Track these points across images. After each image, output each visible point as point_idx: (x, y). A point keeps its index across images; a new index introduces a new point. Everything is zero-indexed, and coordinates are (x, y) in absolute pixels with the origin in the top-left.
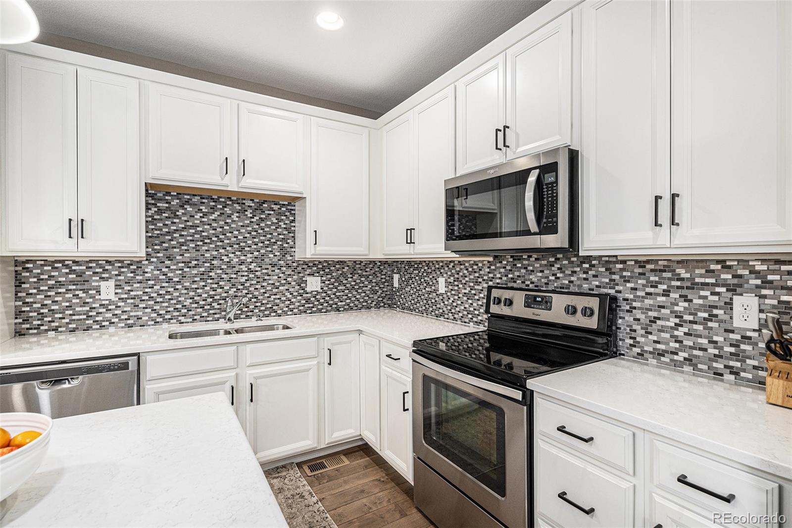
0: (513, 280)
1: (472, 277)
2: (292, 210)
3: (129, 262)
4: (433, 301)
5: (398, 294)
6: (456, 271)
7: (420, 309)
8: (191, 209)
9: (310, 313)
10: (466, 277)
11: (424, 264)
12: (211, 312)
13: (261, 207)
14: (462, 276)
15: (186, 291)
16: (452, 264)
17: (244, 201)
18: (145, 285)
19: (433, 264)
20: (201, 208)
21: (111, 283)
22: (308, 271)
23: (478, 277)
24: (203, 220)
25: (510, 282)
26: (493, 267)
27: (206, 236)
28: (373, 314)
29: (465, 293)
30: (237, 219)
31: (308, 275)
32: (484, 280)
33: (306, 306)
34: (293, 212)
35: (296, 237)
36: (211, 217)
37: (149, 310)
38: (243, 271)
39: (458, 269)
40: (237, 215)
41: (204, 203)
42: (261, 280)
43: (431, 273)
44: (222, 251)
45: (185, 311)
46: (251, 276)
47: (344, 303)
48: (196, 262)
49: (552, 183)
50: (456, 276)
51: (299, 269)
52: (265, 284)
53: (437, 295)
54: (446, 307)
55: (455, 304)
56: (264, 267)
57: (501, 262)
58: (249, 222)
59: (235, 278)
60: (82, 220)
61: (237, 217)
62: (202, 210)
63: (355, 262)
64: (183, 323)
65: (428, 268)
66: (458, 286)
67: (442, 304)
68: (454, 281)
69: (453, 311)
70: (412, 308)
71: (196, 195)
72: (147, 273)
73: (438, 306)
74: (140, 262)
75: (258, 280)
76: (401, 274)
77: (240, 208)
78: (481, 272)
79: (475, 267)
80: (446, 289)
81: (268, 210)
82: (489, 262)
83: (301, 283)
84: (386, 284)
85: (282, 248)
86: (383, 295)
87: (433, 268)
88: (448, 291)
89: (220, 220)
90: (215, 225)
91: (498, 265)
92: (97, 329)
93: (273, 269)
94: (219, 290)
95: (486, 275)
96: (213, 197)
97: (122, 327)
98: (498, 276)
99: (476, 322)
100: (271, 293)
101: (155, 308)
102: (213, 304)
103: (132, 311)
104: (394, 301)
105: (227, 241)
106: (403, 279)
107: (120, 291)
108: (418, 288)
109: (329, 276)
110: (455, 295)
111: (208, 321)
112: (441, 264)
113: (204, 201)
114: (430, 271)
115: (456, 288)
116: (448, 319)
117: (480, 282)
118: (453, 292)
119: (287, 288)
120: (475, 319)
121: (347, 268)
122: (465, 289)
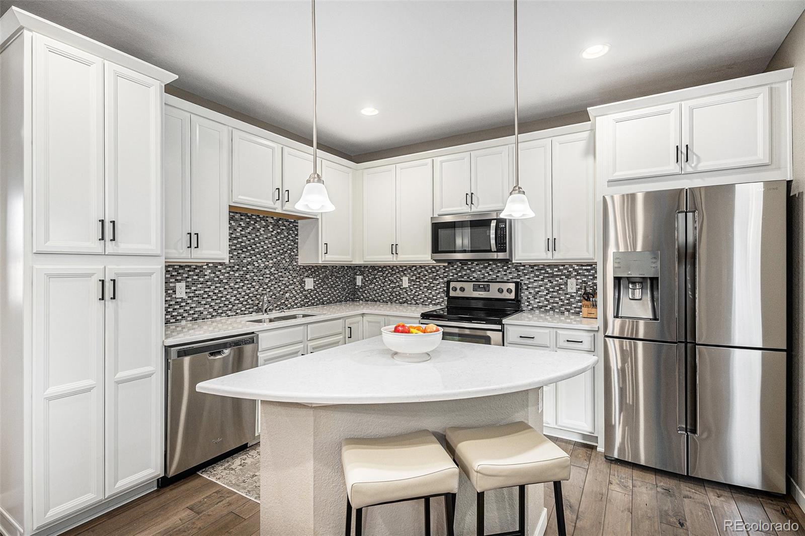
0: (462, 277)
1: (431, 276)
2: (296, 226)
3: (194, 267)
4: (397, 293)
5: (361, 290)
6: (418, 272)
7: (385, 300)
8: (234, 224)
9: (311, 305)
10: (426, 276)
11: (388, 268)
12: (247, 306)
13: (278, 224)
14: (423, 276)
15: (231, 290)
16: (414, 268)
17: (268, 219)
18: (205, 286)
19: (397, 268)
20: (241, 223)
21: (183, 284)
22: (306, 274)
23: (436, 276)
24: (242, 233)
25: (459, 278)
26: (447, 269)
27: (244, 246)
28: (343, 306)
29: (425, 286)
30: (263, 233)
31: (306, 276)
32: (440, 277)
33: (305, 301)
34: (297, 228)
35: (299, 247)
36: (247, 231)
37: (207, 306)
38: (267, 274)
39: (419, 271)
40: (263, 229)
41: (242, 219)
42: (278, 281)
43: (395, 274)
44: (254, 258)
45: (230, 306)
46: (272, 278)
47: (327, 298)
48: (238, 267)
49: (503, 228)
50: (418, 275)
51: (301, 272)
52: (280, 284)
53: (401, 289)
54: (409, 297)
55: (417, 294)
56: (280, 270)
57: (453, 266)
58: (270, 235)
59: (262, 280)
60: (197, 234)
61: (263, 231)
62: (241, 225)
63: (333, 266)
64: (229, 316)
65: (393, 271)
67: (406, 295)
68: (416, 279)
69: (415, 298)
70: (376, 299)
71: (237, 213)
72: (206, 275)
73: (402, 296)
74: (202, 266)
75: (276, 281)
76: (365, 275)
77: (265, 224)
78: (438, 273)
79: (433, 269)
80: (410, 284)
81: (282, 226)
82: (444, 266)
83: (302, 282)
84: (350, 283)
85: (290, 256)
86: (349, 292)
87: (397, 271)
88: (411, 286)
89: (253, 234)
90: (249, 237)
91: (451, 268)
92: (174, 323)
93: (285, 272)
94: (253, 289)
95: (442, 274)
96: (248, 215)
97: (191, 321)
98: (452, 274)
99: (434, 304)
100: (284, 291)
101: (212, 304)
102: (249, 301)
103: (196, 307)
104: (357, 295)
105: (257, 250)
106: (367, 279)
107: (188, 291)
108: (382, 285)
109: (318, 278)
110: (417, 288)
111: (245, 314)
112: (405, 268)
113: (242, 217)
114: (394, 272)
115: (418, 283)
116: (411, 304)
117: (438, 279)
118: (415, 286)
119: (293, 287)
120: (433, 302)
121: (328, 271)
122: (426, 283)
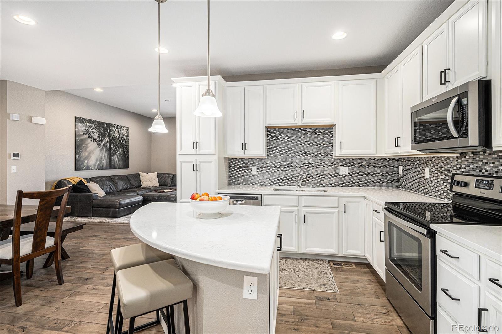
0: (473, 169)
1: (446, 167)
2: (331, 131)
3: (261, 159)
4: (422, 183)
5: (402, 179)
6: (436, 164)
7: (415, 189)
8: (284, 135)
9: (341, 186)
10: (442, 167)
11: (417, 159)
12: (292, 182)
13: (315, 131)
14: (440, 167)
15: (282, 172)
16: (434, 159)
17: (307, 129)
18: (266, 168)
19: (422, 159)
20: (288, 134)
21: (256, 167)
22: (340, 164)
23: (450, 168)
24: (289, 140)
25: (471, 170)
26: (460, 161)
27: (290, 147)
28: (384, 191)
29: (442, 179)
30: (303, 138)
31: (340, 166)
32: (454, 170)
33: (339, 182)
34: (331, 132)
35: (333, 146)
36: (292, 138)
37: (268, 179)
38: (306, 163)
39: (437, 162)
40: (304, 136)
41: (289, 132)
42: (315, 168)
43: (421, 165)
44: (296, 154)
45: (281, 180)
46: (310, 166)
47: (363, 182)
48: (286, 159)
49: (465, 105)
50: (436, 167)
51: (335, 162)
52: (317, 170)
53: (424, 179)
54: (430, 188)
55: (435, 186)
56: (316, 161)
57: (465, 157)
58: (309, 139)
59: (302, 167)
60: (246, 143)
61: (303, 137)
62: (288, 135)
63: (370, 159)
64: (280, 186)
65: (419, 162)
66: (437, 173)
67: (428, 186)
68: (435, 170)
69: (434, 190)
70: (410, 188)
71: (286, 129)
72: (267, 163)
73: (425, 187)
74: (265, 159)
75: (314, 168)
76: (404, 166)
77: (305, 133)
78: (452, 164)
79: (448, 161)
80: (430, 176)
81: (319, 133)
82: (457, 157)
83: (337, 170)
84: (394, 172)
85: (325, 152)
86: (392, 179)
87: (422, 162)
88: (431, 177)
89: (296, 139)
90: (293, 142)
91: (463, 159)
92: (251, 185)
93: (321, 162)
94: (295, 172)
95: (456, 166)
96: (293, 129)
97: (259, 185)
98: (463, 166)
99: (449, 198)
100: (320, 174)
101: (270, 178)
102: (293, 178)
103: (262, 179)
104: (400, 183)
105: (298, 149)
106: (405, 169)
107: (258, 171)
108: (413, 175)
109: (353, 167)
110: (435, 180)
111: (291, 186)
112: (427, 159)
113: (289, 131)
114: (420, 164)
115: (436, 175)
116: (431, 196)
117: (451, 171)
118: (434, 178)
119: (328, 172)
120: (448, 196)
121: (365, 162)
122: (442, 176)
